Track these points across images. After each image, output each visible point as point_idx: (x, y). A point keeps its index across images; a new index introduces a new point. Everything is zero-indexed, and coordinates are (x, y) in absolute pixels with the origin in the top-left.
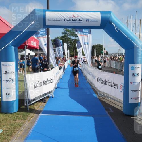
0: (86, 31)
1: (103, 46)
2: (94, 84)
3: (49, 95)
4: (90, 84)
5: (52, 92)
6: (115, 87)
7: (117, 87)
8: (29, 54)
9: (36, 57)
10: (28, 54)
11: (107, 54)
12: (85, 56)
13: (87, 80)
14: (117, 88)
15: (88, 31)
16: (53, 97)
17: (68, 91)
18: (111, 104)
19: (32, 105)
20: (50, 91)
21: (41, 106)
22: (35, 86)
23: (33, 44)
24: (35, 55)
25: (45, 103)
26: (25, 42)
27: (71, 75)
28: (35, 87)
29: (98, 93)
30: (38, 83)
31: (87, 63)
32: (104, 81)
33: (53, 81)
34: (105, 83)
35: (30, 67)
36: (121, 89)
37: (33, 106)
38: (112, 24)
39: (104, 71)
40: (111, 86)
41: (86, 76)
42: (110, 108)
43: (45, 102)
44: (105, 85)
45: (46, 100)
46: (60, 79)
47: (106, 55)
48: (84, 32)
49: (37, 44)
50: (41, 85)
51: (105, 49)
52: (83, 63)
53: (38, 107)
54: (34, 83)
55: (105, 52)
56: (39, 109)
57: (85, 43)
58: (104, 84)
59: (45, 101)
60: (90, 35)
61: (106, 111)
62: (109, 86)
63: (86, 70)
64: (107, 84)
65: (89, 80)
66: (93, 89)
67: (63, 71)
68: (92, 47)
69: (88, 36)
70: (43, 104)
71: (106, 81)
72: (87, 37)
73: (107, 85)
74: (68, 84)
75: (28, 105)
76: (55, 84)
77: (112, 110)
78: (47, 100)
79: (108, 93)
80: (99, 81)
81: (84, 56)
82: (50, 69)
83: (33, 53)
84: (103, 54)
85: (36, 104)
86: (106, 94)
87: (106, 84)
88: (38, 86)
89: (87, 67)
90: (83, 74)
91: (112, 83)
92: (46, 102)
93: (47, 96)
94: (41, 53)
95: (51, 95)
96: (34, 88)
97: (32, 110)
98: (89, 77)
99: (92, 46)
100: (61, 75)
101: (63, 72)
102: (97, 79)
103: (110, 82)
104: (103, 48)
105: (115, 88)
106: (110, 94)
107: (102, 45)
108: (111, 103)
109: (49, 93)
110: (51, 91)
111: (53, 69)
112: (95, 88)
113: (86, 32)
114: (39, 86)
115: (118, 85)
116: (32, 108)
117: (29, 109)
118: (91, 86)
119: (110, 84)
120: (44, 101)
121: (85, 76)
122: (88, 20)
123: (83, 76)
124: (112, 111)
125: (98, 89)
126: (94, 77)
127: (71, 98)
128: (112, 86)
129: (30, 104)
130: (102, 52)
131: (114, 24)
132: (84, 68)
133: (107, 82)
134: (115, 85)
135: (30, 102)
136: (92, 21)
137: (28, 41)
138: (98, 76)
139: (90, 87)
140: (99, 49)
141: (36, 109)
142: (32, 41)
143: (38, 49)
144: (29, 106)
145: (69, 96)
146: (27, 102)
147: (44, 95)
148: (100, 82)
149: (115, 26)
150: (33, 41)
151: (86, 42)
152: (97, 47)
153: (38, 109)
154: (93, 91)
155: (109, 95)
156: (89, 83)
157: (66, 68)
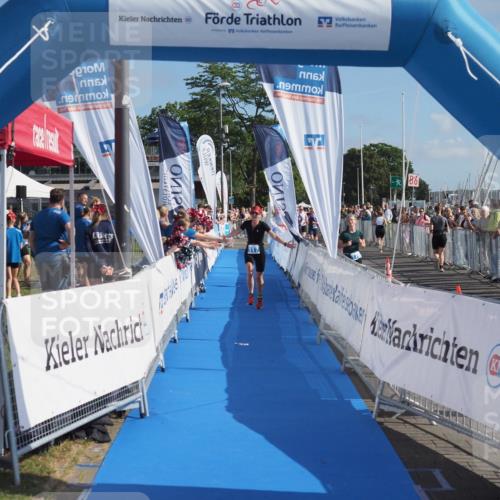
0: (314, 77)
1: (401, 151)
2: (357, 348)
3: (122, 403)
4: (337, 349)
5: (137, 387)
6: (465, 362)
7: (472, 366)
8: (21, 190)
9: (58, 209)
10: (11, 193)
11: (422, 192)
12: (308, 202)
13: (321, 326)
14: (475, 371)
15: (322, 78)
16: (142, 416)
17: (224, 385)
18: (441, 452)
19: (34, 457)
20: (127, 382)
21: (81, 460)
22: (50, 356)
23: (45, 141)
24: (48, 196)
25: (106, 446)
26: (3, 133)
27: (236, 300)
28: (52, 363)
29: (379, 392)
30: (65, 344)
31: (321, 240)
32: (408, 332)
33: (145, 330)
34: (414, 342)
35: (25, 261)
36: (493, 373)
37: (40, 459)
38: (451, 42)
39: (406, 283)
40: (445, 360)
41: (315, 307)
42: (437, 473)
43: (104, 438)
44: (412, 353)
45: (108, 428)
46: (181, 322)
47: (418, 199)
48: (303, 82)
49: (61, 142)
50: (82, 353)
51: (411, 171)
52: (296, 238)
53: (66, 465)
54: (47, 342)
55: (414, 184)
56: (71, 477)
57: (308, 136)
58: (408, 348)
59: (105, 433)
60: (335, 94)
61: (418, 488)
62: (434, 356)
63: (312, 274)
64: (425, 349)
65: (327, 327)
66: (351, 373)
67: (194, 281)
68: (345, 157)
69: (323, 102)
70: (94, 449)
71: (418, 332)
72: (318, 106)
73: (421, 352)
74: (223, 348)
75: (16, 454)
76: (157, 349)
77: (447, 479)
78: (112, 432)
79: (428, 397)
80: (380, 332)
81: (303, 205)
82: (130, 270)
83: (38, 190)
84: (399, 196)
85: (55, 450)
86: (418, 398)
87: (415, 349)
88: (68, 357)
89: (320, 259)
90: (299, 297)
91: (447, 343)
92: (108, 441)
93: (114, 412)
94: (80, 186)
95: (136, 406)
96: (48, 368)
97: (36, 482)
98: (332, 314)
99: (345, 152)
100: (184, 303)
101: (198, 283)
102: (374, 323)
103: (437, 340)
104: (401, 164)
105: (461, 366)
106: (435, 400)
107: (400, 148)
108: (440, 448)
109: (124, 392)
110: (136, 385)
111: (146, 273)
112: (359, 370)
113: (311, 83)
114: (74, 360)
115: (476, 353)
116: (36, 470)
117: (22, 476)
118: (340, 356)
119: (439, 349)
120: (96, 435)
121: (307, 308)
122: (325, 20)
123: (299, 308)
124: (446, 486)
125: (378, 373)
126: (357, 313)
127: (240, 419)
128: (449, 357)
129: (25, 450)
130: (398, 182)
131: (459, 42)
132: (305, 268)
133: (422, 336)
134: (463, 353)
135: (25, 437)
136: (345, 22)
137: (17, 127)
138: (376, 309)
139: (335, 363)
140: (382, 171)
141: (58, 475)
142: (35, 128)
143: (64, 169)
144: (21, 460)
145: (229, 409)
146: (14, 439)
147: (99, 405)
148: (386, 335)
149: (462, 49)
150: (40, 126)
151: (314, 133)
152: (371, 157)
153: (65, 474)
154: (349, 381)
155: (431, 402)
156: (328, 341)
157: (211, 263)
